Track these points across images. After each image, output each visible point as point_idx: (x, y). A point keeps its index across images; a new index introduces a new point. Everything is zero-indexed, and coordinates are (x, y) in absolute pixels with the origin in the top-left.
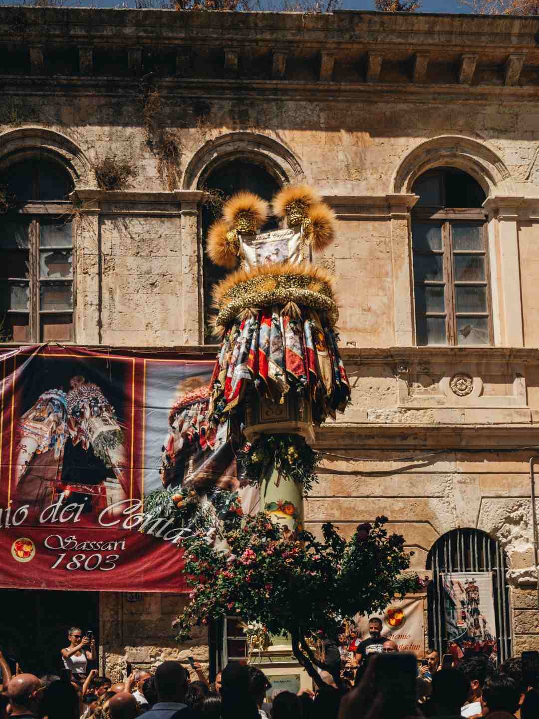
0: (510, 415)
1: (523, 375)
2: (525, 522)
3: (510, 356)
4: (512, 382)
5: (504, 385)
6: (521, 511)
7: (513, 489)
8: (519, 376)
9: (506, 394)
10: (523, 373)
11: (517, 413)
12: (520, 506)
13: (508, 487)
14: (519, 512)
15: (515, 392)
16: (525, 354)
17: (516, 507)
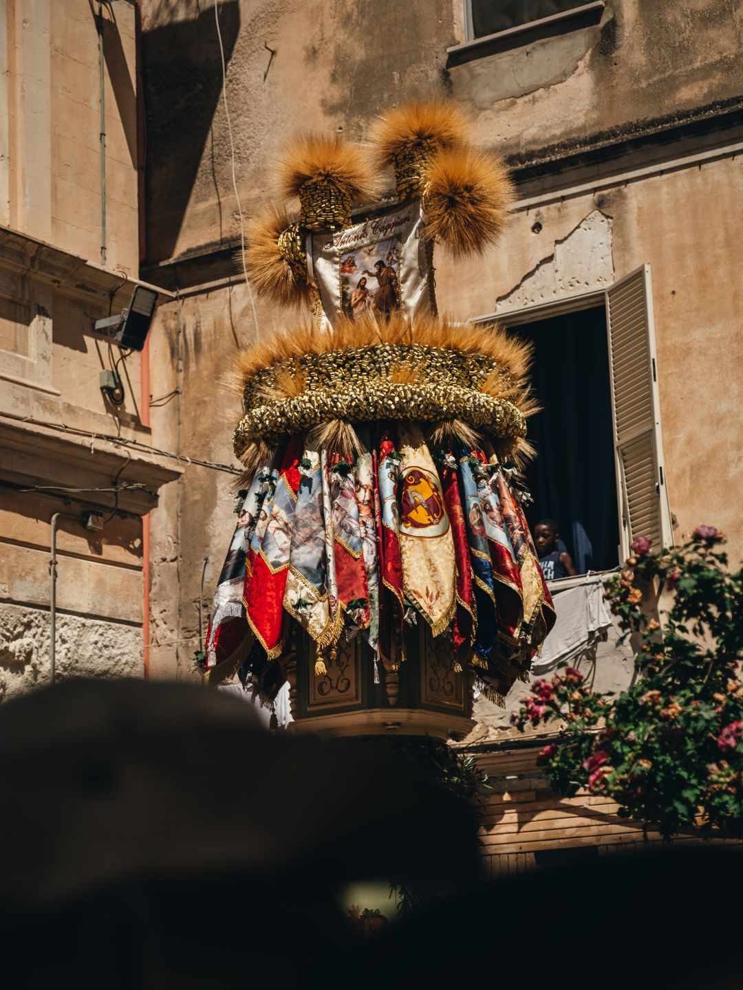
0: (24, 401)
1: (49, 312)
2: (34, 666)
3: (33, 259)
4: (28, 323)
5: (12, 324)
6: (27, 640)
7: (17, 583)
8: (43, 312)
9: (15, 350)
10: (48, 307)
11: (38, 399)
12: (28, 626)
13: (9, 578)
14: (24, 641)
15: (33, 349)
16: (60, 264)
17: (20, 629)
